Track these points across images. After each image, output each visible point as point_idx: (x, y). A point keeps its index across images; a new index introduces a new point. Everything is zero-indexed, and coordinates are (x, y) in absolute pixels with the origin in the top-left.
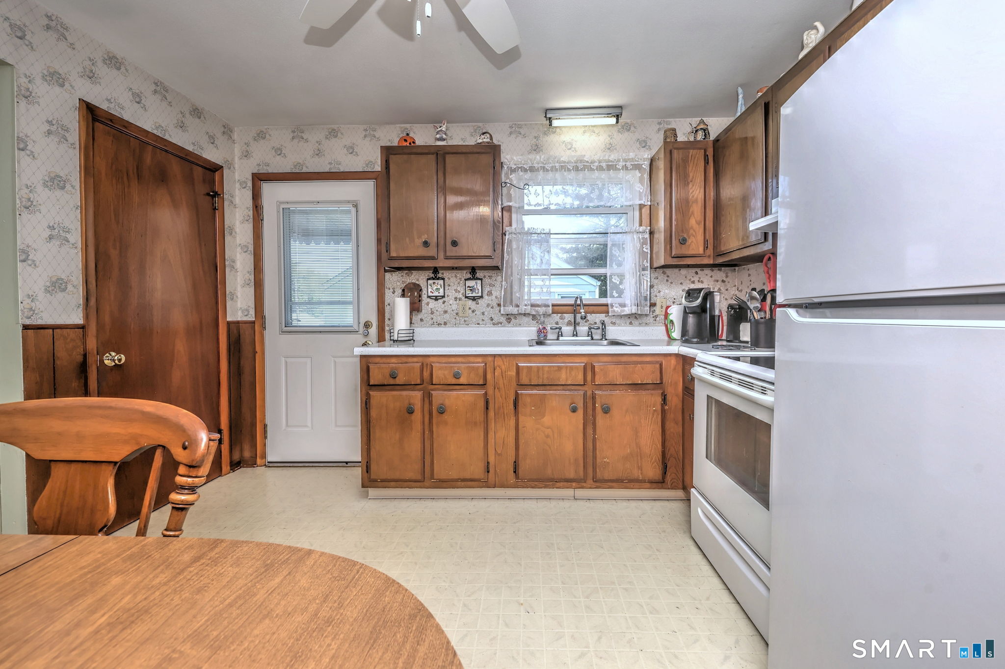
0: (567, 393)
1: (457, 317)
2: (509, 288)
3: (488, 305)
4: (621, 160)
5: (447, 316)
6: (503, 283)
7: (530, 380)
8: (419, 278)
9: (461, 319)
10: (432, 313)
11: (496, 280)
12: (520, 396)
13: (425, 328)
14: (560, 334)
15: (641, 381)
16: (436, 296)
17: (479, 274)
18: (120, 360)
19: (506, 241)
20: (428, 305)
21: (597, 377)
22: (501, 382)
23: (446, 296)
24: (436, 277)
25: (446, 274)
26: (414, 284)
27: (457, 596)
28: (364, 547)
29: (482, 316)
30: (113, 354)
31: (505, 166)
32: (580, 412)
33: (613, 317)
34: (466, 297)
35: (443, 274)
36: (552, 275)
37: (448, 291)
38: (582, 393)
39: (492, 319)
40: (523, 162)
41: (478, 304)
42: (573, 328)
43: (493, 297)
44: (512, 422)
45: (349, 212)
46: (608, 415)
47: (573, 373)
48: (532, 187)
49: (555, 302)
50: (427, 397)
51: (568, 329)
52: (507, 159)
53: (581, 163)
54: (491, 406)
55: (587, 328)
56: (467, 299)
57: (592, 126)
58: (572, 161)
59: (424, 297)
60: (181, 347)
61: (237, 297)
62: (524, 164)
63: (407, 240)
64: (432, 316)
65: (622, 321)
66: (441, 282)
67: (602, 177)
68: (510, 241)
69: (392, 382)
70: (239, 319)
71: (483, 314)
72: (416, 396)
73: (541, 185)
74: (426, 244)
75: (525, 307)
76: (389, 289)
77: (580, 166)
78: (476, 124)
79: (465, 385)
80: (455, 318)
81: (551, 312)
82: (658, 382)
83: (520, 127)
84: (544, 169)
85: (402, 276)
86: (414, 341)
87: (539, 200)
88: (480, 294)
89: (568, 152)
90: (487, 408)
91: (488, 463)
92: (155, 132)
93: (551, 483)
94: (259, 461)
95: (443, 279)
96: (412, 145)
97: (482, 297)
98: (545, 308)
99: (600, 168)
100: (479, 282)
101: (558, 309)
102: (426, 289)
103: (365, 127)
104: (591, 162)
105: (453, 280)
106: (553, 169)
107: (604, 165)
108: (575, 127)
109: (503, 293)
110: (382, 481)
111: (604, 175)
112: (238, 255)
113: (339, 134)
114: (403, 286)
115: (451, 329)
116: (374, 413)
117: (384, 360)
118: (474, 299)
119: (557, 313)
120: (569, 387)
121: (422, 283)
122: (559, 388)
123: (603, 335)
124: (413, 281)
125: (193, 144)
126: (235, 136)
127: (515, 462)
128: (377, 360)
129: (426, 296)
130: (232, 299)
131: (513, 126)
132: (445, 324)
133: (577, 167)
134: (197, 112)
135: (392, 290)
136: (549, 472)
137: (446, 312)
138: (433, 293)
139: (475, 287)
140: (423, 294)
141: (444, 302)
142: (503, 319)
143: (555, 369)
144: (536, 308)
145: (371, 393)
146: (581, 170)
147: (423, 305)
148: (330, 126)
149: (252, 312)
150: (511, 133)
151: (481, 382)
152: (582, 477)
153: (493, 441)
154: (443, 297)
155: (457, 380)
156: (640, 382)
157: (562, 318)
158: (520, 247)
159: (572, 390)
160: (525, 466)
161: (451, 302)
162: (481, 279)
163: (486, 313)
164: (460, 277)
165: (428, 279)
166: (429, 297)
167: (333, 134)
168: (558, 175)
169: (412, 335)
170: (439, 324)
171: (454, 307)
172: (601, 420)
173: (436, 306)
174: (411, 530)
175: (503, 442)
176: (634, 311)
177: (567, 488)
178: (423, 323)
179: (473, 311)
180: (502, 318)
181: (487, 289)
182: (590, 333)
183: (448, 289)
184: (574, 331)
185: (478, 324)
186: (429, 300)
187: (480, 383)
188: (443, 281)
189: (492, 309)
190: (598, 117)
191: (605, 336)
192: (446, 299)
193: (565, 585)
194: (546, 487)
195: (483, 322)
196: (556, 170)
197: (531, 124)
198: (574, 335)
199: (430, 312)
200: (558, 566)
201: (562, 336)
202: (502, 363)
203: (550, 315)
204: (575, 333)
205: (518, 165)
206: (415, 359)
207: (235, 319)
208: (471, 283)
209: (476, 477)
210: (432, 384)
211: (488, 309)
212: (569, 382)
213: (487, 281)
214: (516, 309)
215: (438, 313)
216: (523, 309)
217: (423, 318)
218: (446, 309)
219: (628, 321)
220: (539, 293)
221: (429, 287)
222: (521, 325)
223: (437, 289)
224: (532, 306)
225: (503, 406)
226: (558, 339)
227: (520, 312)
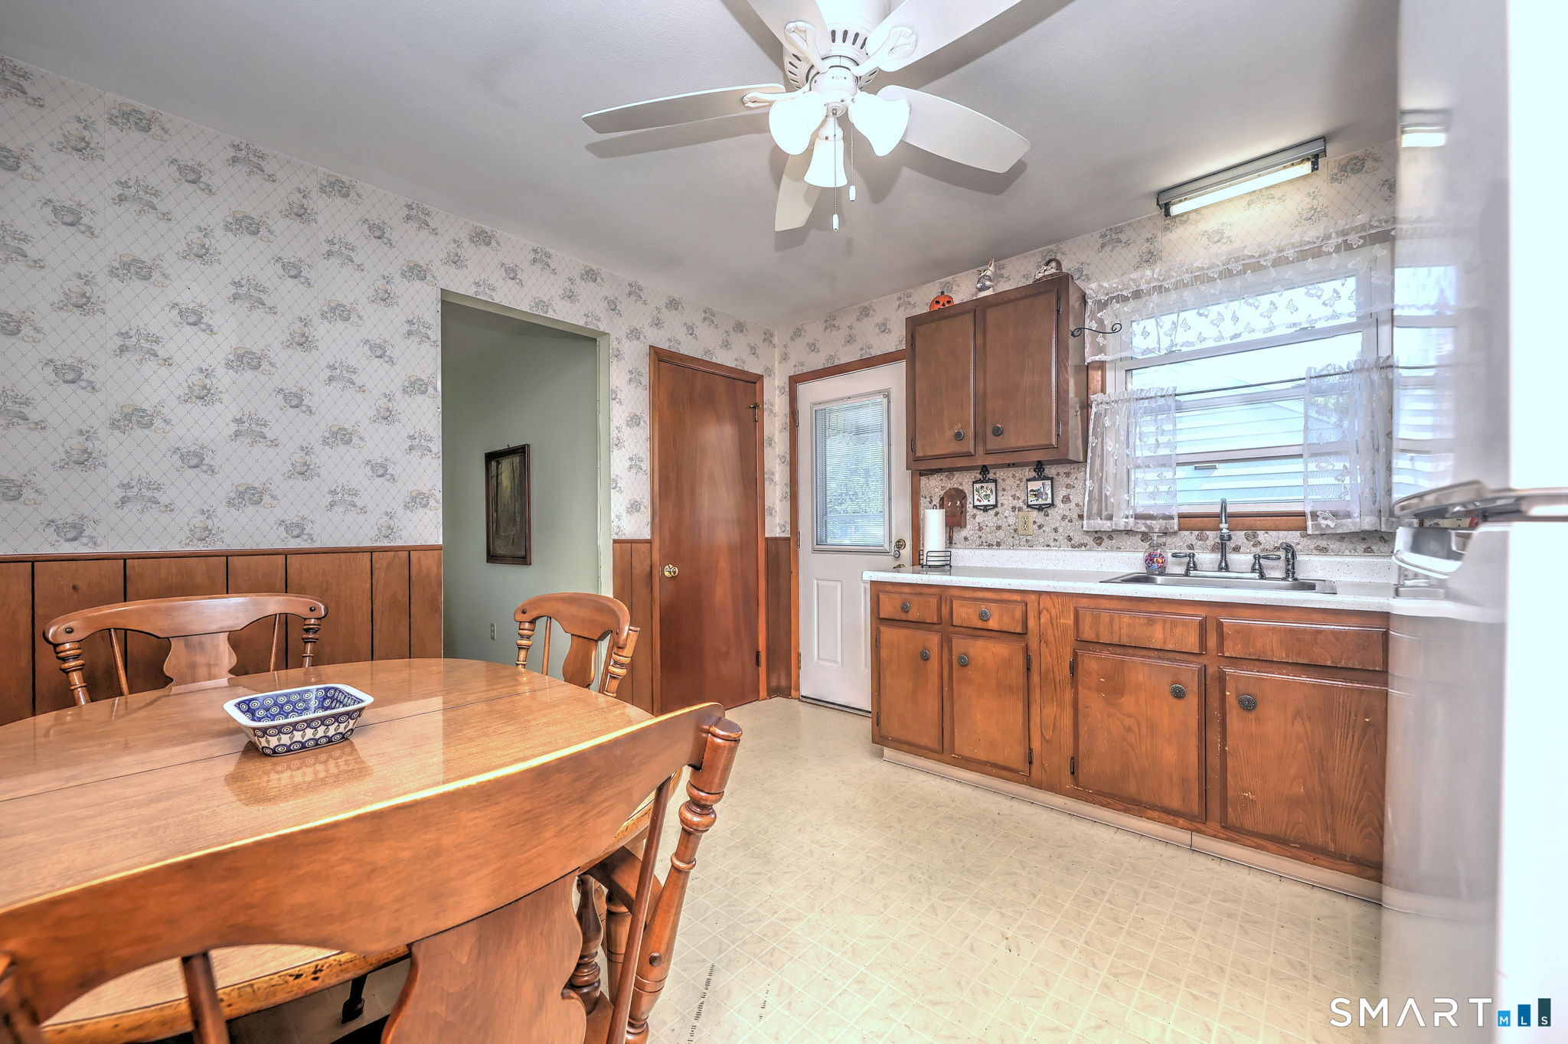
0: (1166, 664)
1: (1015, 536)
2: (1096, 491)
3: (1064, 518)
4: (1334, 235)
5: (1001, 534)
6: (1088, 483)
7: (1097, 635)
8: (964, 481)
9: (1020, 537)
10: (980, 529)
11: (1076, 478)
12: (1079, 659)
13: (969, 550)
14: (1192, 565)
15: (1332, 662)
16: (986, 506)
17: (1051, 471)
18: (675, 572)
19: (1092, 417)
20: (976, 519)
21: (1228, 644)
22: (1050, 633)
23: (999, 505)
24: (984, 479)
25: (1000, 474)
26: (956, 490)
27: (929, 894)
28: (854, 807)
29: (1054, 534)
30: (671, 566)
31: (1089, 301)
32: (1192, 701)
33: (1320, 538)
34: (1029, 506)
35: (995, 474)
36: (1178, 464)
37: (1003, 498)
38: (1195, 667)
39: (1070, 539)
40: (1120, 287)
41: (1048, 515)
42: (1219, 556)
43: (1072, 505)
44: (1068, 696)
45: (880, 403)
46: (1252, 716)
47: (1178, 631)
48: (1138, 324)
49: (1186, 510)
50: (946, 642)
51: (1207, 558)
52: (1092, 289)
53: (1237, 262)
54: (1035, 666)
55: (1250, 557)
56: (1030, 509)
57: (1267, 188)
58: (1219, 263)
59: (969, 507)
60: (724, 563)
61: (776, 511)
62: (1121, 291)
63: (936, 433)
64: (980, 533)
65: (1333, 545)
66: (992, 485)
67: (1287, 277)
68: (1098, 415)
69: (904, 617)
70: (778, 535)
71: (1056, 530)
72: (933, 641)
73: (1153, 317)
74: (958, 436)
75: (1126, 520)
76: (926, 498)
77: (1236, 267)
78: (1045, 248)
79: (995, 631)
80: (1013, 537)
81: (1176, 527)
82: (1377, 669)
83: (1120, 230)
84: (1160, 289)
85: (941, 480)
86: (951, 567)
87: (1151, 343)
88: (1049, 501)
89: (1214, 248)
90: (1028, 669)
91: (1030, 749)
92: (704, 358)
93: (1137, 808)
94: (793, 693)
95: (995, 481)
96: (947, 305)
97: (1052, 505)
98: (1164, 521)
99: (1276, 263)
100: (1048, 482)
101: (1190, 521)
102: (971, 496)
103: (899, 294)
104: (1260, 256)
105: (1010, 482)
106: (1180, 285)
107: (1290, 254)
108: (1230, 200)
109: (1087, 498)
110: (894, 740)
111: (1290, 273)
112: (777, 467)
113: (871, 312)
114: (942, 493)
115: (1006, 552)
116: (884, 653)
117: (896, 589)
118: (1040, 508)
119: (1191, 529)
120: (1170, 655)
121: (967, 488)
122: (1152, 653)
123: (1288, 570)
124: (956, 486)
125: (736, 360)
126: (776, 340)
127: (1073, 758)
128: (889, 588)
129: (971, 506)
130: (771, 514)
131: (1108, 232)
132: (998, 544)
133: (1230, 271)
134: (740, 327)
135: (928, 499)
136: (1132, 788)
137: (999, 528)
138: (980, 501)
139: (1042, 490)
140: (968, 503)
141: (997, 514)
142: (1088, 540)
143: (1142, 622)
144: (1148, 522)
145: (882, 629)
146: (1239, 273)
147: (968, 518)
148: (860, 305)
149: (788, 528)
150: (1103, 246)
151: (1019, 630)
152: (1197, 813)
153: (1038, 718)
154: (995, 506)
155: (985, 623)
156: (1329, 663)
157: (1200, 538)
158: (1117, 424)
159: (1177, 661)
160: (1086, 769)
161: (1007, 513)
162: (1052, 479)
163: (1060, 530)
164: (1021, 477)
165: (974, 483)
166: (975, 507)
167: (865, 312)
168: (1187, 294)
169: (948, 558)
170: (990, 545)
171: (1011, 520)
172: (1235, 721)
173: (986, 519)
174: (913, 807)
175: (1054, 724)
176: (1367, 527)
177: (1167, 824)
178: (967, 543)
179: (1040, 527)
180: (1088, 537)
181: (1062, 492)
182: (1257, 567)
183: (1003, 495)
184: (1221, 562)
185: (1048, 546)
186: (975, 511)
187: (1017, 631)
188: (994, 484)
189: (1069, 524)
190: (1269, 173)
191: (1293, 573)
192: (999, 509)
193: (1087, 947)
194: (1126, 811)
195: (1055, 543)
196: (1185, 286)
197: (1139, 221)
198: (1220, 569)
199: (977, 528)
200: (1093, 921)
201: (1195, 569)
202: (1051, 603)
203: (1175, 533)
204: (1223, 564)
205: (1111, 293)
206: (931, 591)
207: (773, 536)
208: (1035, 485)
209: (1013, 766)
210: (952, 625)
211: (1063, 524)
212: (1170, 647)
213: (1062, 480)
214: (1108, 523)
215: (988, 529)
216: (1120, 523)
217: (968, 536)
218: (1000, 523)
219: (1361, 547)
220: (1152, 495)
221: (976, 493)
222: (1120, 548)
223: (986, 495)
224: (1137, 517)
225: (1053, 670)
226: (1187, 574)
227: (1114, 527)
